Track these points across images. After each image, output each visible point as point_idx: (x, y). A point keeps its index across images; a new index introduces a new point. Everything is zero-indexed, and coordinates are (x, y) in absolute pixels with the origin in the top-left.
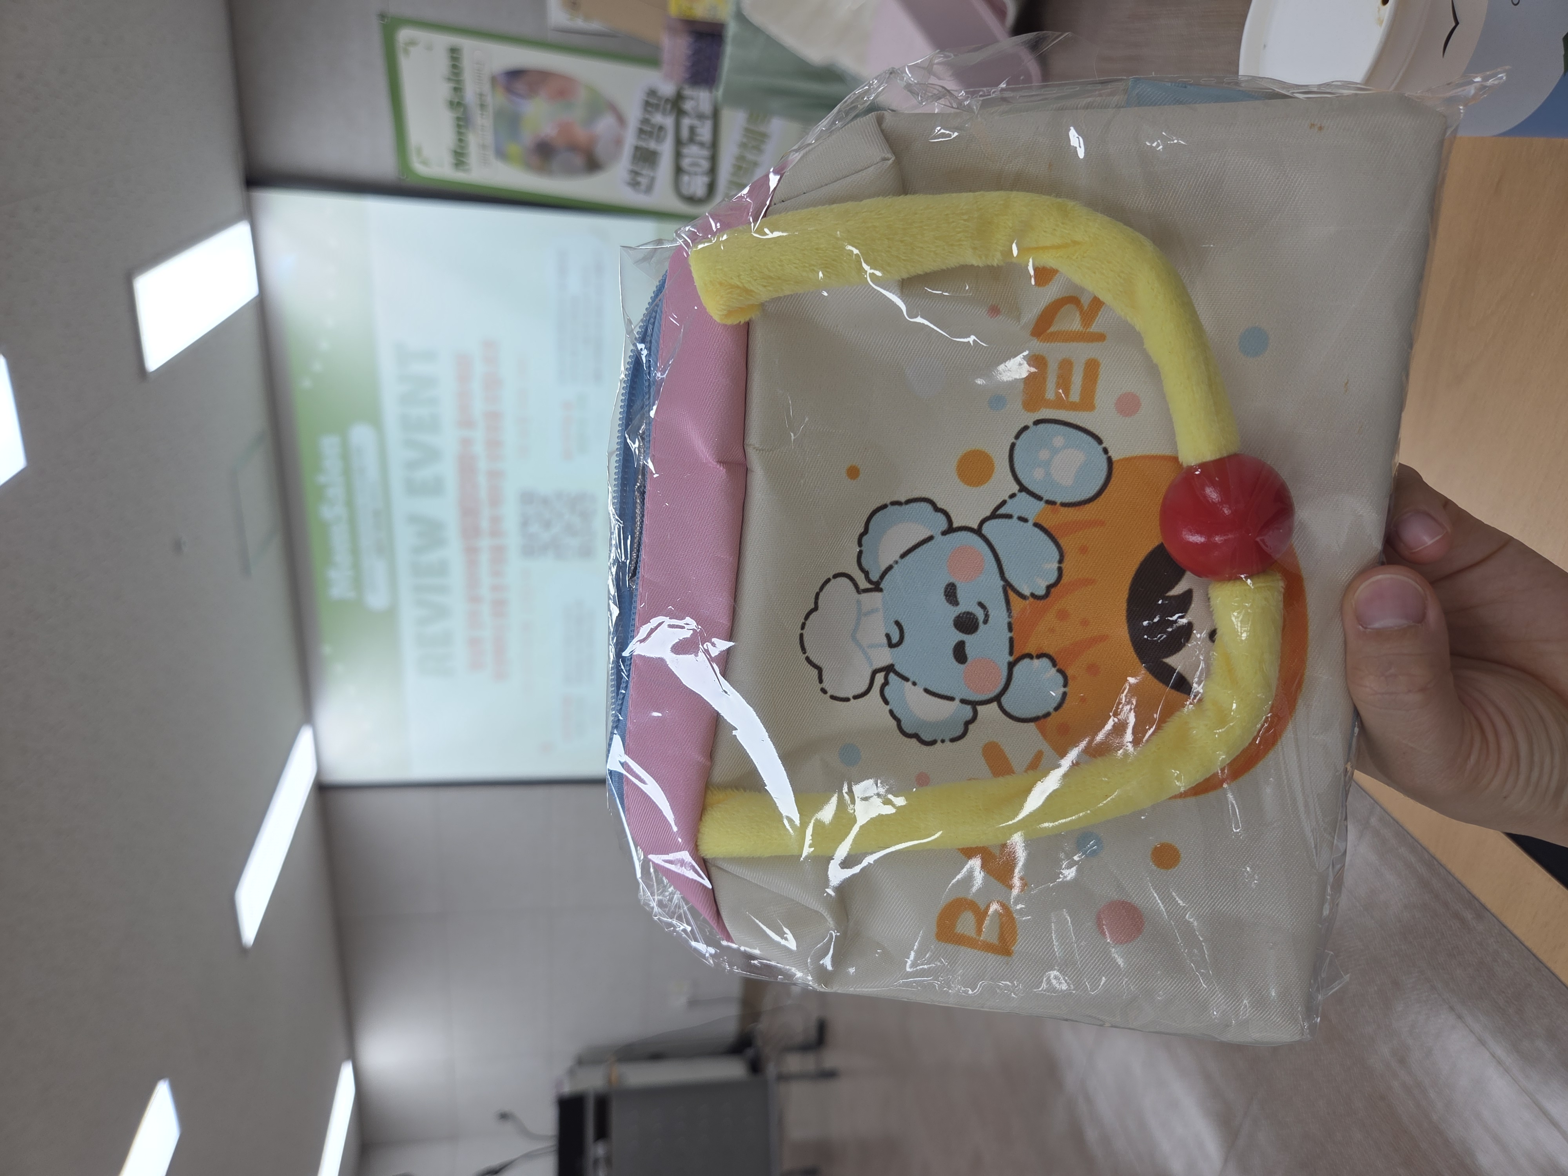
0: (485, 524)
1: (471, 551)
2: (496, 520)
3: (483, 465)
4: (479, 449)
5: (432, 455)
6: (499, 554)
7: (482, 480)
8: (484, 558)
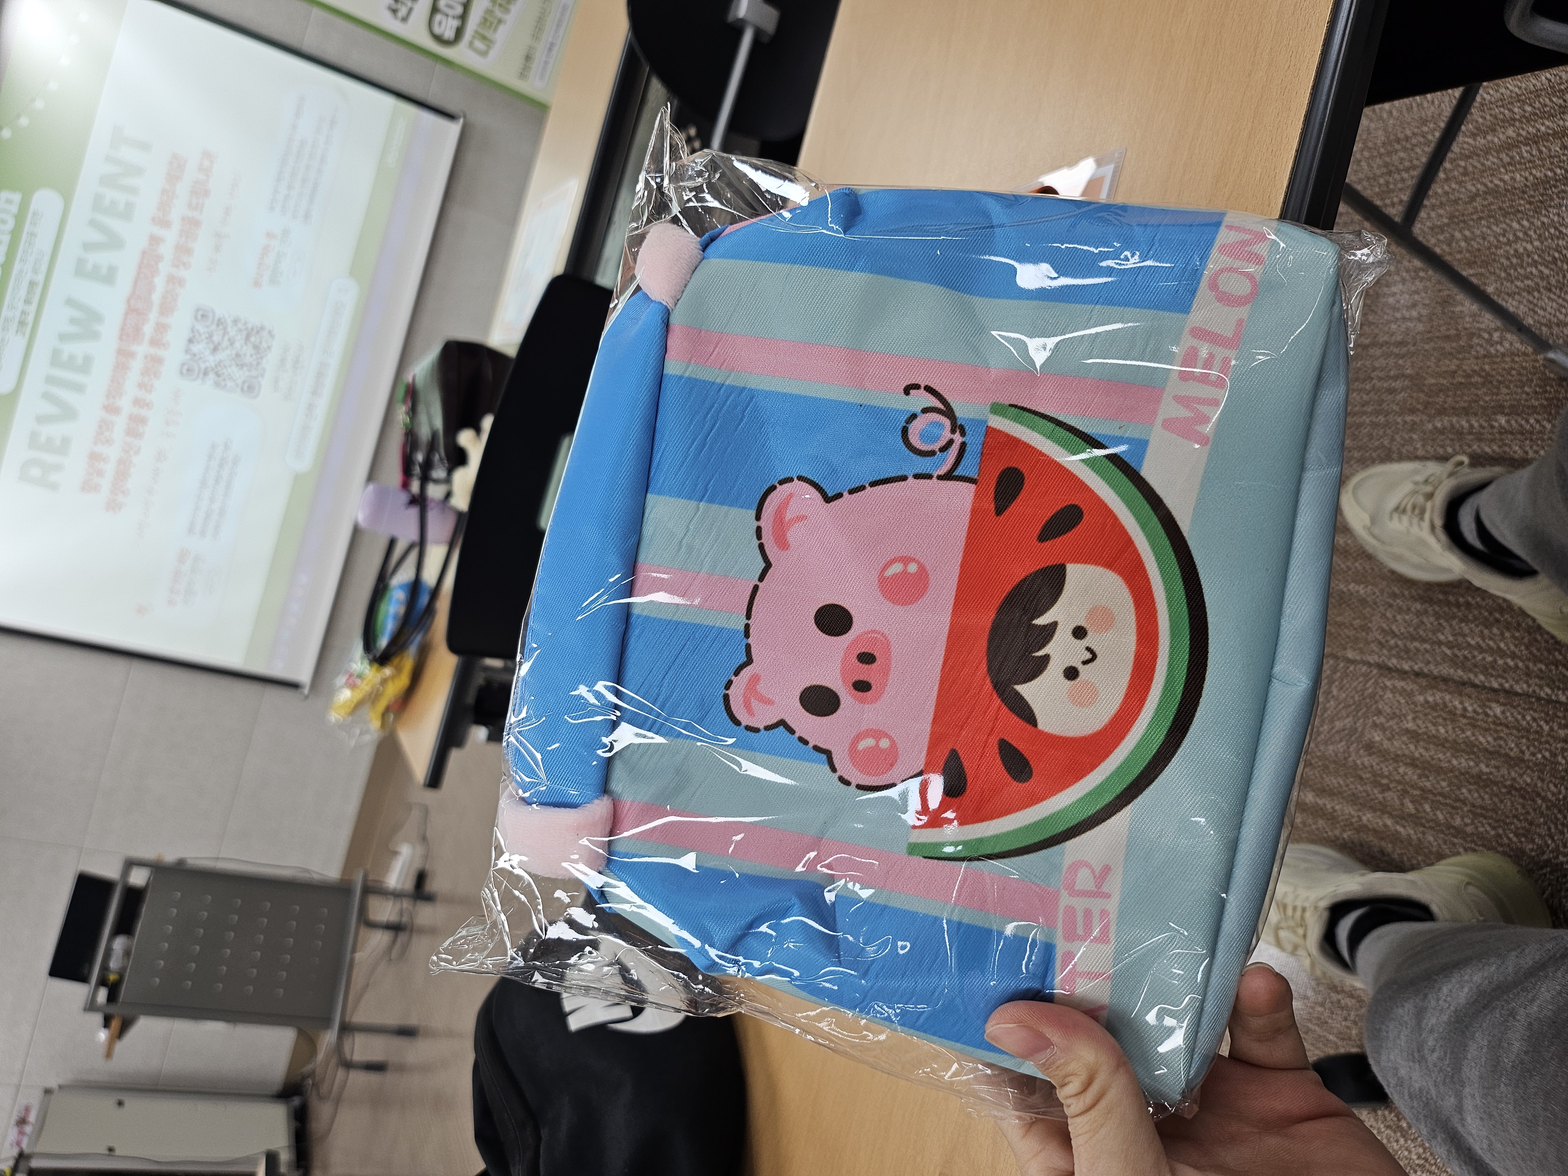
0: (148, 329)
1: (124, 355)
2: (161, 328)
3: (165, 268)
4: (166, 250)
5: (115, 242)
6: (154, 364)
7: (159, 282)
8: (137, 365)
